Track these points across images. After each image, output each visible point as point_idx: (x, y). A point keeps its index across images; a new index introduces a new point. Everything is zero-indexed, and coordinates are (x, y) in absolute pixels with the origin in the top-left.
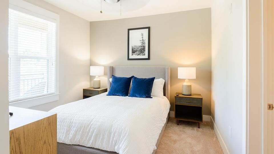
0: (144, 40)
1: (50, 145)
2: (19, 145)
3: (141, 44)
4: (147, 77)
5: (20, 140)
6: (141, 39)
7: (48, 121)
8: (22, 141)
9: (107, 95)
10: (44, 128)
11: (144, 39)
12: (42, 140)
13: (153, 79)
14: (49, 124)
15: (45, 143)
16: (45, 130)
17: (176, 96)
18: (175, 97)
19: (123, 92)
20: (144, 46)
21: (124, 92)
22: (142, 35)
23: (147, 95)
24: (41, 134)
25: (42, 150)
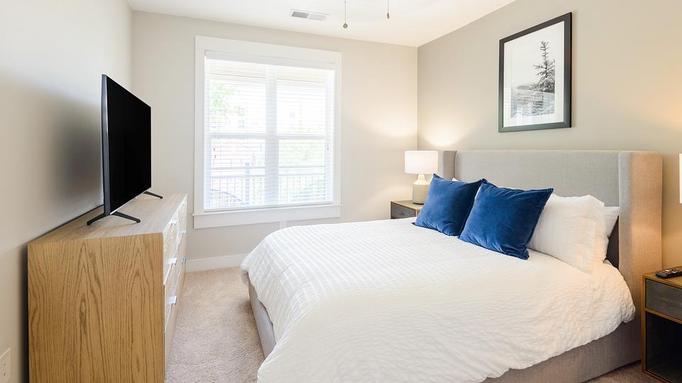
0: (549, 63)
1: (147, 282)
2: (93, 264)
3: (540, 76)
4: (527, 187)
5: (95, 257)
6: (541, 62)
7: (144, 241)
8: (98, 260)
9: (414, 223)
10: (135, 251)
11: (550, 59)
12: (132, 269)
13: (544, 195)
14: (147, 246)
15: (137, 274)
16: (138, 254)
17: (653, 277)
18: (647, 280)
19: (445, 222)
20: (549, 84)
21: (449, 222)
22: (544, 46)
23: (507, 246)
24: (131, 259)
25: (131, 285)
